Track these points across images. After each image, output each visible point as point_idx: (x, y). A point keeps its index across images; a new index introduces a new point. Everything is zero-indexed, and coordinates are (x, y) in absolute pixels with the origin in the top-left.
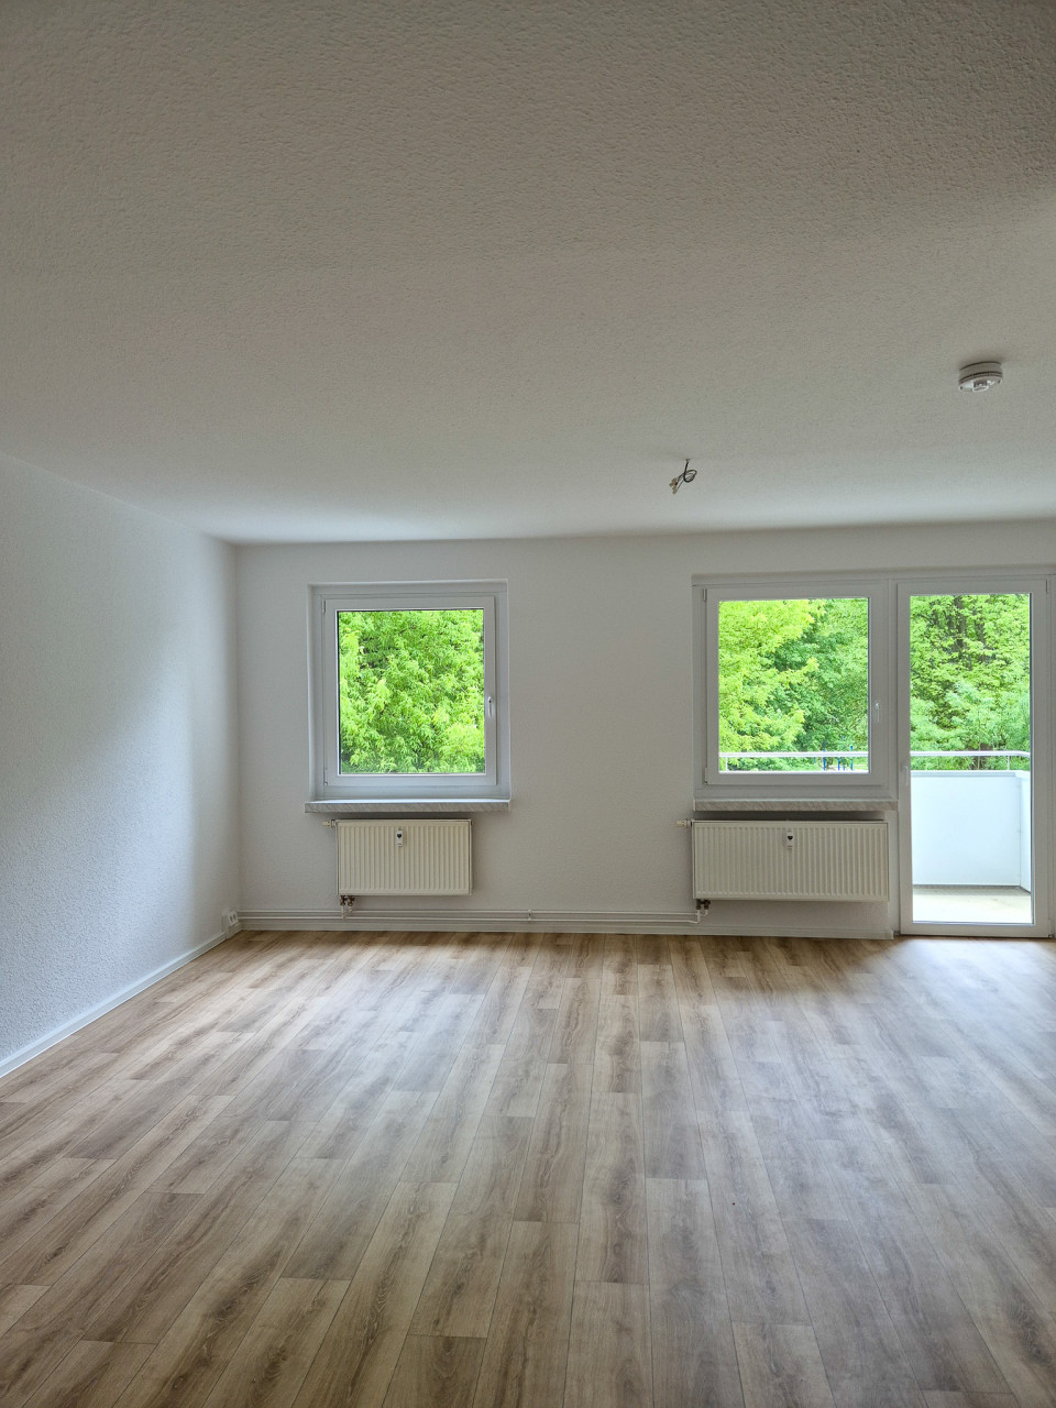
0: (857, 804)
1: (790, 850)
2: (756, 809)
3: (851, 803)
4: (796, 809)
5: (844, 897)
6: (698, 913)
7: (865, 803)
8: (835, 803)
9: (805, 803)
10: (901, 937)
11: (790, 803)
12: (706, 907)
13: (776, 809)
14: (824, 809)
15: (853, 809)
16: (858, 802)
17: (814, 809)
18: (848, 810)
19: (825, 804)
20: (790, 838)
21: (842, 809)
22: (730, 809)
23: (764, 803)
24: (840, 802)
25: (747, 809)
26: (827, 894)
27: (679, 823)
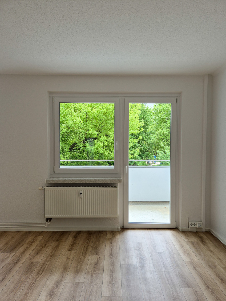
0: (107, 180)
1: (81, 198)
2: (70, 182)
3: (105, 180)
4: (84, 182)
5: (101, 216)
6: (47, 223)
7: (110, 180)
8: (99, 180)
9: (88, 180)
10: (124, 229)
11: (82, 180)
12: (50, 221)
13: (77, 182)
14: (95, 182)
15: (105, 182)
16: (107, 179)
17: (91, 182)
18: (103, 182)
19: (95, 180)
20: (81, 194)
21: (102, 182)
22: (60, 182)
23: (72, 180)
24: (101, 180)
25: (66, 183)
26: (95, 215)
27: (40, 188)
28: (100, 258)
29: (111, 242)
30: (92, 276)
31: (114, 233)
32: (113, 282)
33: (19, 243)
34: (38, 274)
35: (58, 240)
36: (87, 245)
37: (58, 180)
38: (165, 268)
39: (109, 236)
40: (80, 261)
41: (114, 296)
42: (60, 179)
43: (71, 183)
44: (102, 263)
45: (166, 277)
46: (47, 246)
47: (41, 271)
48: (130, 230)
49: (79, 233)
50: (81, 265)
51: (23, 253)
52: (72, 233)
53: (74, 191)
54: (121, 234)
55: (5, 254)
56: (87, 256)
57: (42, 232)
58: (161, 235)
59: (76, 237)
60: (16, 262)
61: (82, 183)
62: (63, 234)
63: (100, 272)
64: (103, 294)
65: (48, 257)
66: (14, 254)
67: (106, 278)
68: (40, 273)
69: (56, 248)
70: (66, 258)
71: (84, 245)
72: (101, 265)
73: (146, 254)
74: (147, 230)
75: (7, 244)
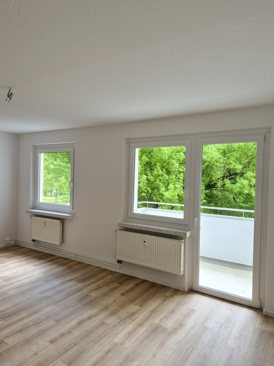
0: (172, 231)
1: (146, 246)
2: (137, 228)
3: (169, 231)
4: (150, 230)
6: (118, 264)
7: (174, 232)
8: (163, 230)
9: (153, 229)
10: (192, 291)
11: (148, 228)
12: (121, 263)
14: (159, 232)
15: (170, 234)
17: (156, 231)
18: (168, 233)
19: (159, 229)
20: (145, 242)
21: (166, 233)
22: (129, 227)
23: (140, 226)
24: (165, 230)
25: (134, 228)
26: (156, 266)
27: (114, 230)
28: (140, 310)
29: (165, 300)
30: (120, 322)
31: (177, 292)
32: (132, 334)
33: (92, 277)
34: (84, 305)
35: (120, 283)
36: (141, 295)
37: (128, 225)
38: (195, 343)
39: (168, 294)
40: (122, 306)
41: (121, 345)
42: (130, 224)
43: (139, 229)
44: (139, 315)
45: (187, 350)
46: (108, 285)
47: (88, 304)
48: (198, 294)
49: (144, 281)
50: (119, 310)
51: (88, 285)
52: (138, 280)
53: (140, 237)
54: (184, 295)
55: (76, 282)
56: (132, 304)
57: (116, 272)
58: (231, 310)
59: (137, 285)
60: (78, 291)
61: (147, 230)
62: (130, 278)
63: (129, 321)
64: (114, 339)
65: (101, 294)
66: (82, 284)
67: (129, 328)
68: (86, 305)
69: (113, 290)
70: (113, 300)
71: (138, 294)
72: (136, 316)
73: (190, 323)
74: (219, 300)
75: (83, 275)
